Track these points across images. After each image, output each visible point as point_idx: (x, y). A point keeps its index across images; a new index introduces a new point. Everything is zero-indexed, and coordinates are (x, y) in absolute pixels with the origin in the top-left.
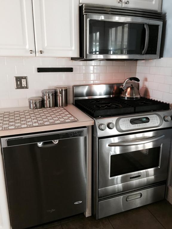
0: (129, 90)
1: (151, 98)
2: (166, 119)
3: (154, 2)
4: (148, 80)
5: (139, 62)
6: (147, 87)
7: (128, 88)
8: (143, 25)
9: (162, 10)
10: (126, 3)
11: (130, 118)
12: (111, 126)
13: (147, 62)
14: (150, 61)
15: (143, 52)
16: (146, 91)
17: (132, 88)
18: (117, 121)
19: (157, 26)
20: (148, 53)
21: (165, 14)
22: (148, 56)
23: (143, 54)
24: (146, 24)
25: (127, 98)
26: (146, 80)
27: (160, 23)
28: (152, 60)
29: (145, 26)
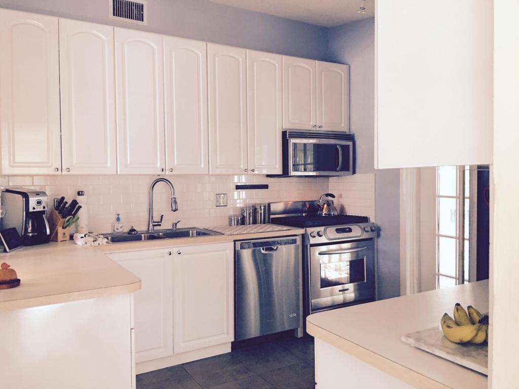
0: (325, 206)
1: (348, 214)
2: (366, 229)
3: (343, 125)
4: (343, 196)
5: (331, 179)
6: (343, 204)
7: (324, 204)
8: (336, 145)
9: (351, 130)
10: (320, 127)
11: (335, 228)
12: (320, 233)
13: (340, 178)
14: (343, 177)
15: (338, 169)
16: (342, 209)
17: (329, 205)
18: (325, 230)
19: (348, 146)
20: (342, 170)
21: (354, 135)
22: (342, 173)
23: (338, 171)
24: (338, 145)
25: (325, 214)
26: (341, 196)
27: (350, 143)
28: (345, 177)
29: (338, 147)
